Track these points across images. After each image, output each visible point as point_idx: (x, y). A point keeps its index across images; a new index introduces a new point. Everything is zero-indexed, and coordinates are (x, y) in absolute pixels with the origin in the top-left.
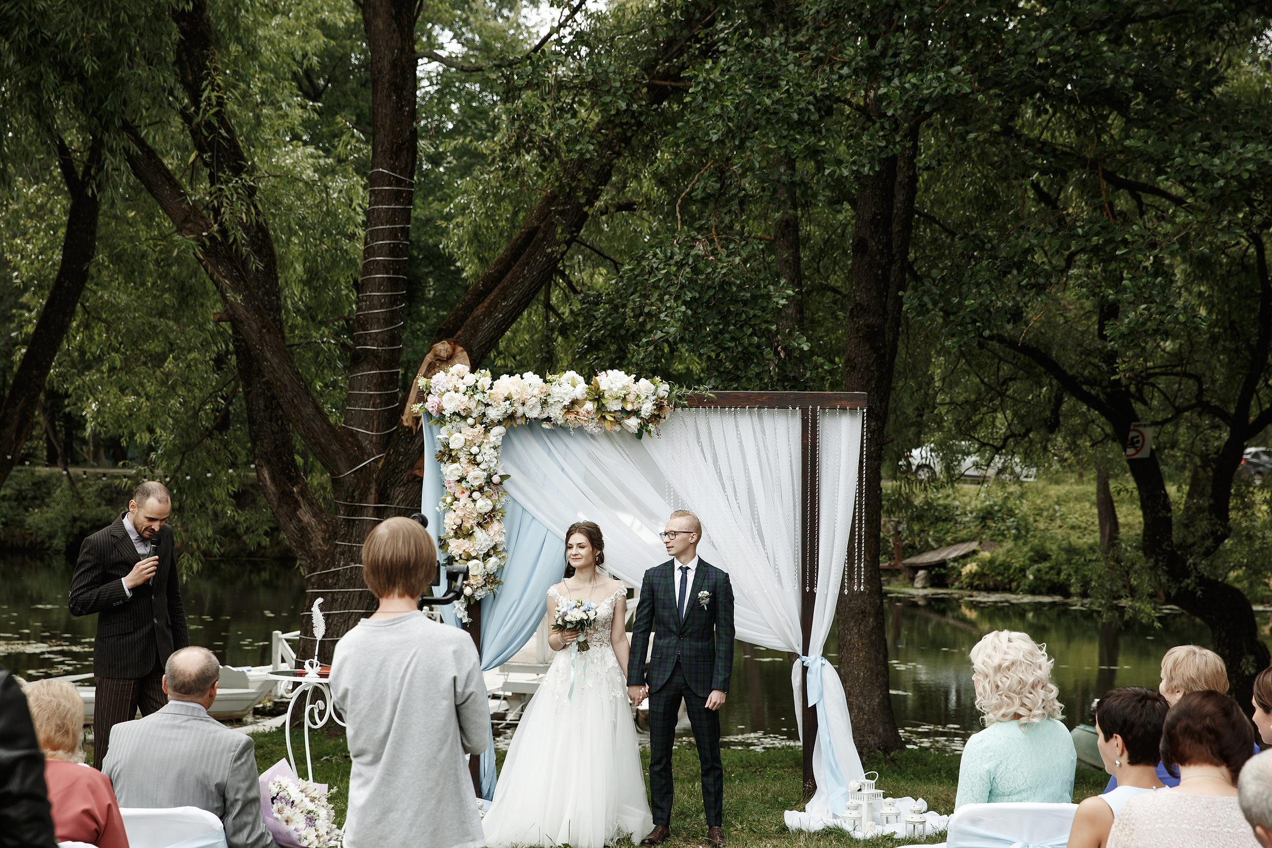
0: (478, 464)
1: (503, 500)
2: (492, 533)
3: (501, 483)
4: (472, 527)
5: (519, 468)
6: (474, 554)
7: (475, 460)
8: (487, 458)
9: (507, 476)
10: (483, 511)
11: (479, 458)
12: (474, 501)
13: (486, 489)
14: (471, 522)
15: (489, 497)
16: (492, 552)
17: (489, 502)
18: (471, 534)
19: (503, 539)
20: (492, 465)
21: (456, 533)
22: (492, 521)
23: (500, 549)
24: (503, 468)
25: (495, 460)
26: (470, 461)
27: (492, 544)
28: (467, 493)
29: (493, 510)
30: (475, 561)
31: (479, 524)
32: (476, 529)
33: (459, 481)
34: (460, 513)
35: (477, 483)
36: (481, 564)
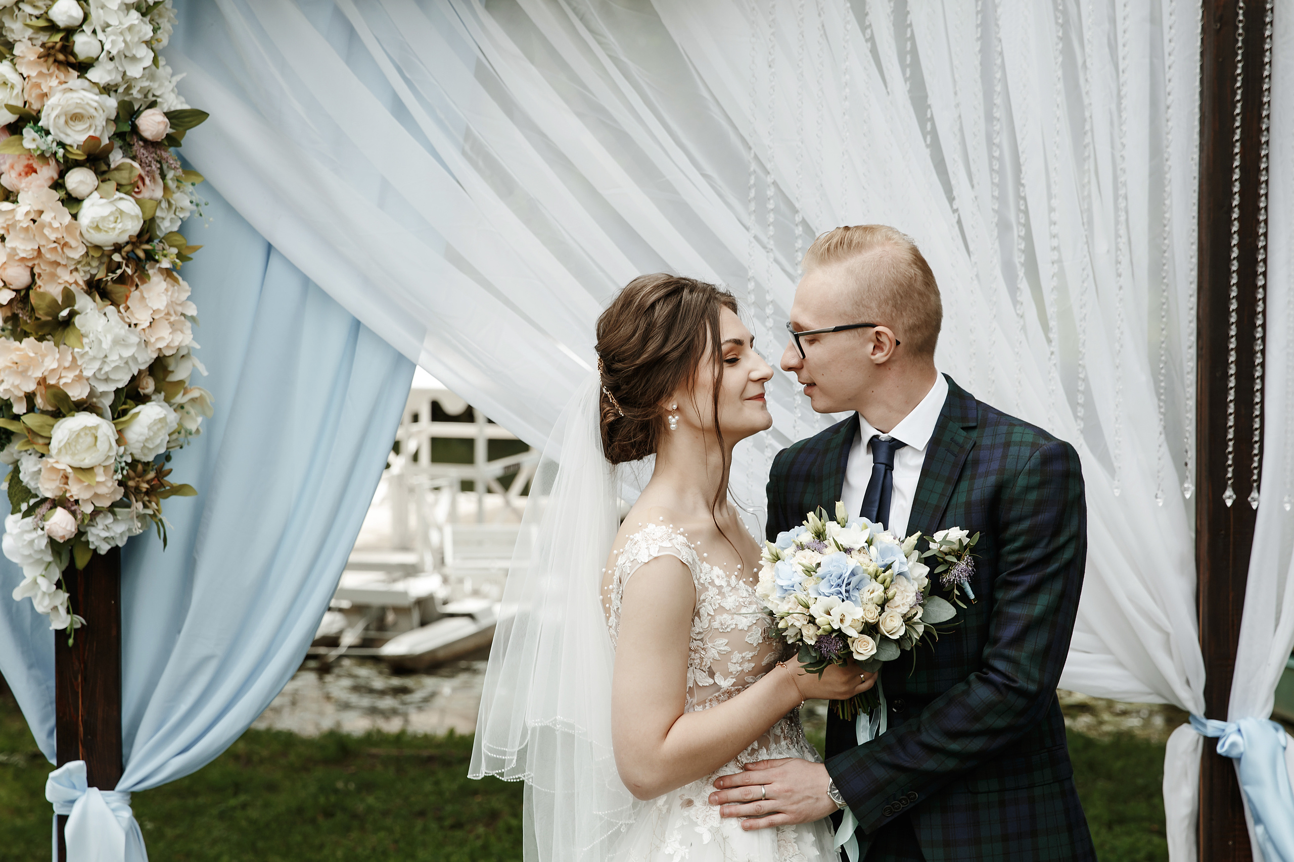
0: (83, 67)
1: (182, 200)
2: (142, 317)
3: (172, 140)
4: (69, 298)
5: (241, 92)
6: (77, 393)
7: (67, 48)
8: (113, 44)
9: (198, 116)
10: (107, 238)
11: (83, 45)
12: (72, 201)
13: (117, 158)
14: (66, 277)
15: (131, 188)
16: (149, 386)
17: (128, 205)
18: (68, 323)
19: (185, 338)
20: (135, 71)
21: (13, 319)
22: (144, 277)
23: (180, 373)
24: (180, 90)
25: (147, 56)
26: (48, 53)
27: (146, 358)
28: (48, 172)
29: (147, 232)
30: (85, 419)
31: (95, 288)
32: (84, 302)
33: (14, 129)
34: (24, 248)
35: (77, 137)
36: (105, 428)
